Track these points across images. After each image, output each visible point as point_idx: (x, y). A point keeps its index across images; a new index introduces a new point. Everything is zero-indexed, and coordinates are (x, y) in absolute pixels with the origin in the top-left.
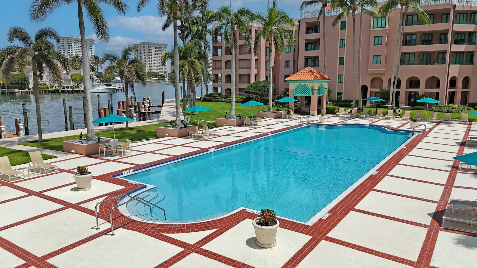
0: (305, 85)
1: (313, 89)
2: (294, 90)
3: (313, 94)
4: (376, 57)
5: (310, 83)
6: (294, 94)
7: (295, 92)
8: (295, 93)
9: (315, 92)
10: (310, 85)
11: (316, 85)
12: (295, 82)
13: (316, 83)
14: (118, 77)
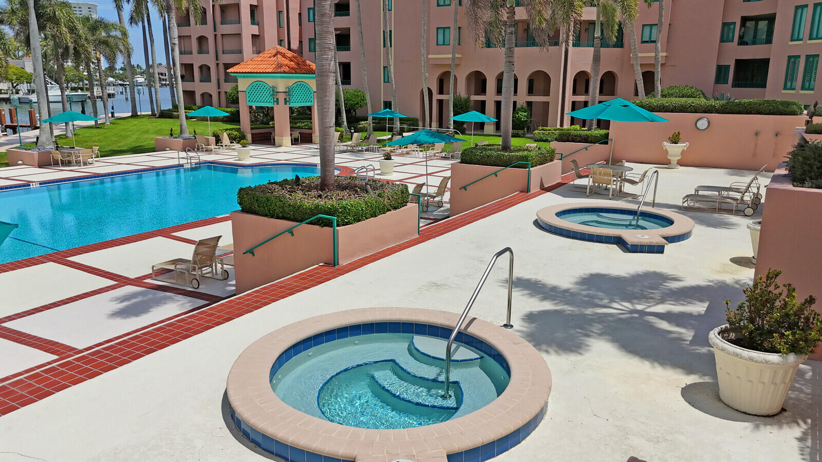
0: (263, 83)
1: (274, 92)
2: (247, 93)
3: (277, 101)
4: (442, 29)
5: (270, 79)
6: (248, 102)
7: (249, 97)
8: (248, 99)
9: (281, 97)
10: (270, 81)
11: (282, 84)
12: (247, 77)
13: (279, 80)
14: (139, 76)
